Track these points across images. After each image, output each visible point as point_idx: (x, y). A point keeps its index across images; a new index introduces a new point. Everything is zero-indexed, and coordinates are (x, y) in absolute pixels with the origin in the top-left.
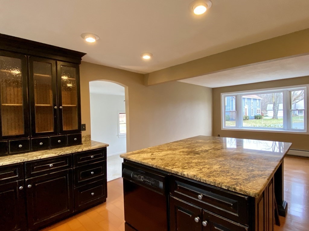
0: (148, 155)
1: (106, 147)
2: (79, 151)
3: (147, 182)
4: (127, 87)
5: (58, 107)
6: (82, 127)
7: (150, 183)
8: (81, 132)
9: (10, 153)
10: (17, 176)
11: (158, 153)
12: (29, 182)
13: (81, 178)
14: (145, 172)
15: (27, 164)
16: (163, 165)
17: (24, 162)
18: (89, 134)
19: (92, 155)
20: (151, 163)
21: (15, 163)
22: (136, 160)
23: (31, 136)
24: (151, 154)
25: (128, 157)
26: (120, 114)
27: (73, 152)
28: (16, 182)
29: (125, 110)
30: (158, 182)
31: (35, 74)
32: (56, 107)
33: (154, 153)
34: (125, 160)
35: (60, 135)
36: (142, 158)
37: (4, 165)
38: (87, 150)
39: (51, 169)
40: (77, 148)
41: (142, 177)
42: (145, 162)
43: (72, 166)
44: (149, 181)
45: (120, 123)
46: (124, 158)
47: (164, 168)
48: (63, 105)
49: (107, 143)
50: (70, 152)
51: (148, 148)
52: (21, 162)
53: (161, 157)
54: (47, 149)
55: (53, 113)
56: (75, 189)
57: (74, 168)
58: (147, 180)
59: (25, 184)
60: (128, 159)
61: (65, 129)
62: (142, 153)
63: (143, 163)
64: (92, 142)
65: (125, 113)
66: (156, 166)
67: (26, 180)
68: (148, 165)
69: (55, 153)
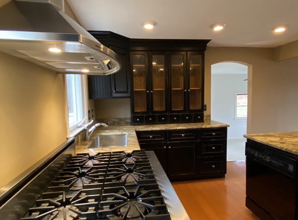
0: (277, 139)
1: (227, 127)
2: (203, 127)
3: (274, 163)
4: (251, 66)
5: (187, 91)
6: (204, 108)
7: (277, 164)
8: (203, 112)
9: (157, 123)
10: (163, 139)
11: (289, 139)
12: (170, 145)
13: (204, 150)
14: (271, 154)
15: (168, 132)
16: (294, 149)
17: (167, 130)
18: (210, 114)
19: (214, 132)
20: (279, 146)
21: (162, 129)
22: (261, 141)
23: (169, 112)
24: (280, 138)
25: (253, 138)
26: (238, 95)
27: (198, 128)
28: (162, 143)
29: (247, 91)
30: (288, 164)
31: (172, 65)
32: (185, 90)
33: (284, 138)
34: (248, 140)
35: (187, 113)
36: (269, 140)
37: (156, 130)
38: (209, 127)
39: (183, 138)
40: (201, 125)
41: (268, 158)
42: (273, 144)
43: (197, 139)
44: (276, 162)
45: (237, 105)
46: (248, 138)
47: (296, 152)
48: (190, 89)
49: (228, 124)
50: (197, 128)
51: (277, 133)
52: (165, 129)
53: (293, 143)
54: (179, 123)
55: (183, 95)
56: (199, 158)
57: (199, 141)
58: (274, 162)
59: (167, 146)
60: (252, 140)
61: (191, 108)
62: (269, 137)
63: (270, 144)
64: (211, 121)
65: (247, 94)
66: (286, 149)
67: (168, 143)
68: (276, 147)
69: (186, 127)
